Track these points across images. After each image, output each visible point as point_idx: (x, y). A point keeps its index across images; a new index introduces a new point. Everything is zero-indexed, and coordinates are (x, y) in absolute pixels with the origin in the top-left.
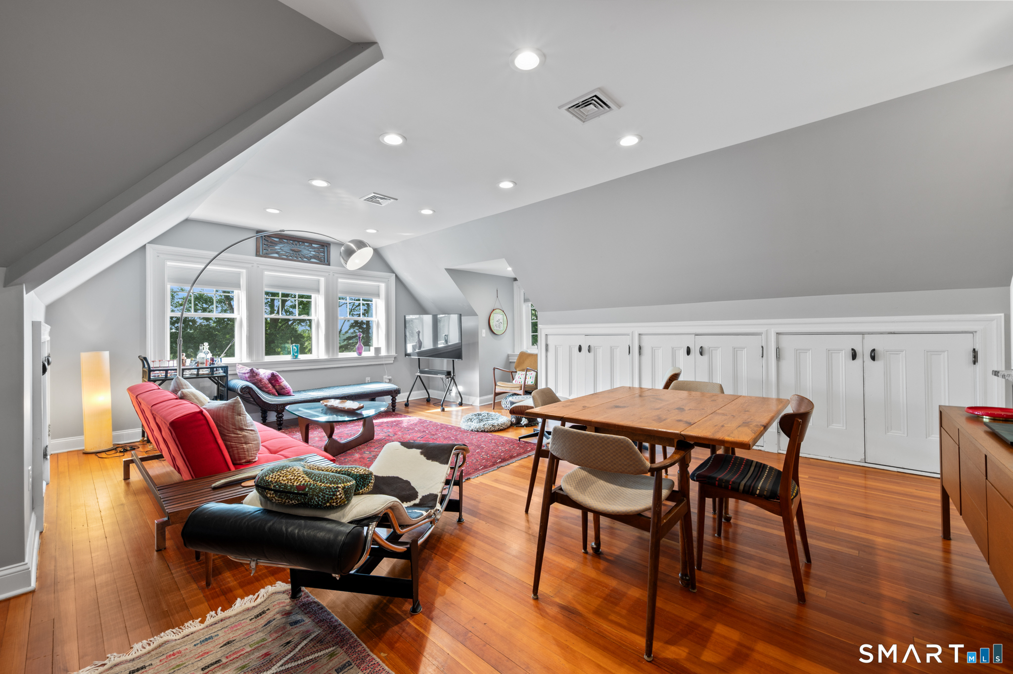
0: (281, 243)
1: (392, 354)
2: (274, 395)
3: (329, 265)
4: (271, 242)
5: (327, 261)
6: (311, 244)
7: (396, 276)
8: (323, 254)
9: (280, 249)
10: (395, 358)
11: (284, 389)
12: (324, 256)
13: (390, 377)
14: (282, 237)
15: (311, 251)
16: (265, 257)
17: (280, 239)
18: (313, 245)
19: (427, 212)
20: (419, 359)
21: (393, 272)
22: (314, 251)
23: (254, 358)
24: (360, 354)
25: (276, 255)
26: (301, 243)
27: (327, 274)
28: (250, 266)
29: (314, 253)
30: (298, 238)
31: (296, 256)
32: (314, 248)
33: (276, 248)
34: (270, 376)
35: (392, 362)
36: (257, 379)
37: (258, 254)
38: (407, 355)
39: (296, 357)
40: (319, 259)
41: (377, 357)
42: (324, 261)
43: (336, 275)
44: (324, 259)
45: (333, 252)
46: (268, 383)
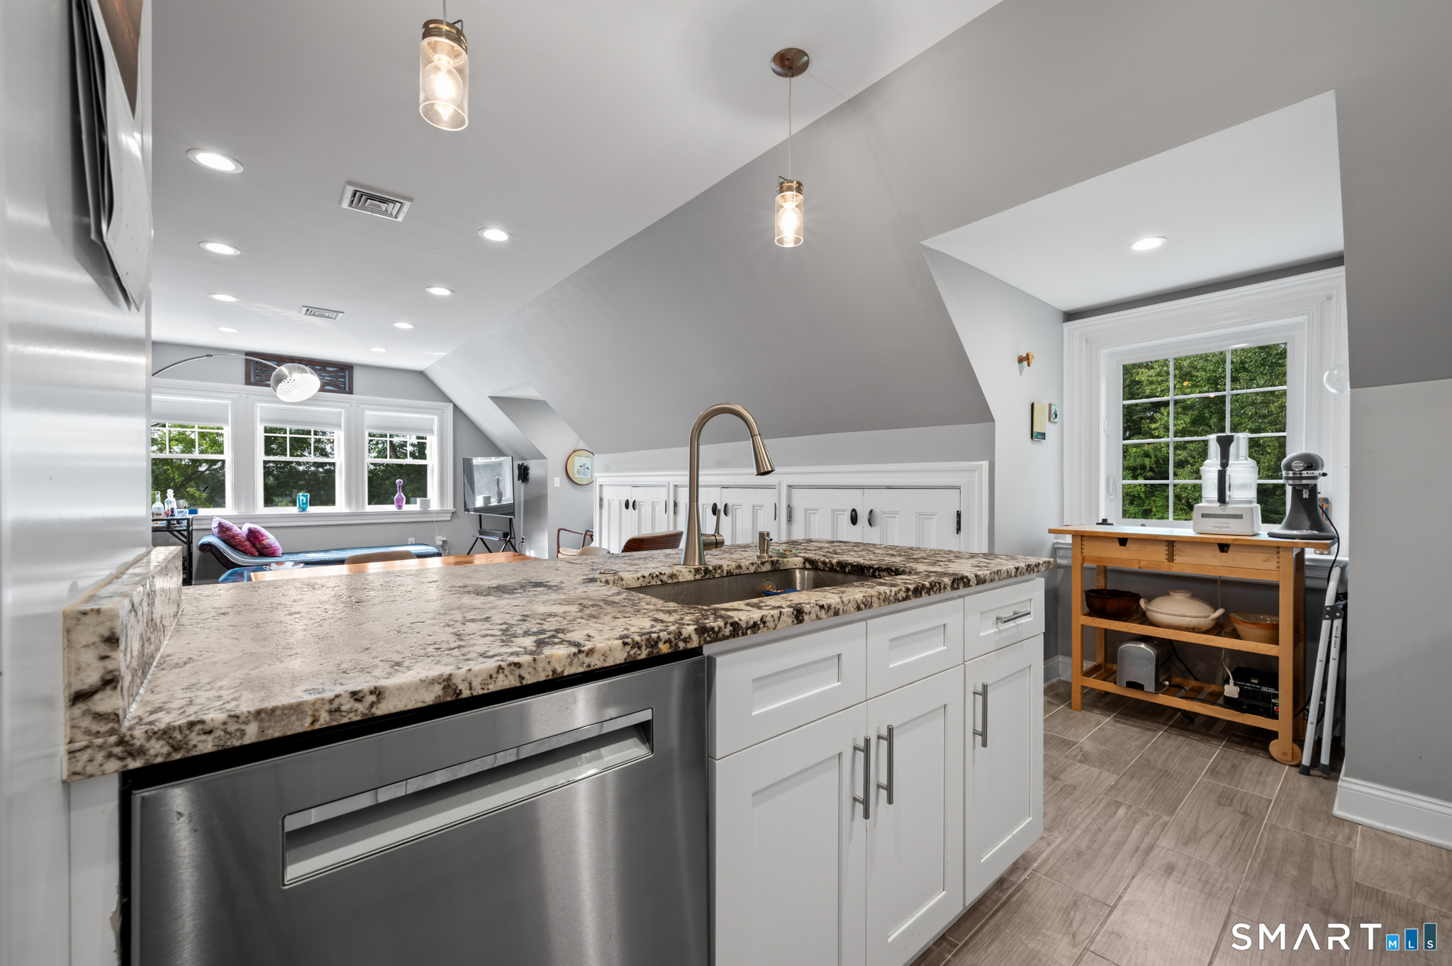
1: (449, 509)
2: (253, 555)
3: (351, 392)
4: (266, 366)
5: (349, 388)
6: (324, 367)
7: (455, 406)
8: (343, 380)
10: (453, 513)
11: (267, 548)
12: (345, 382)
13: (445, 539)
15: (324, 376)
16: (258, 385)
18: (328, 369)
20: (480, 516)
21: (451, 401)
22: (329, 376)
24: (400, 507)
27: (348, 405)
28: (236, 396)
29: (329, 378)
32: (329, 372)
34: (247, 532)
35: (449, 518)
36: (228, 535)
37: (248, 381)
38: (467, 510)
39: (303, 510)
40: (336, 386)
41: (425, 511)
42: (345, 388)
43: (361, 406)
44: (345, 386)
45: (359, 378)
46: (245, 541)
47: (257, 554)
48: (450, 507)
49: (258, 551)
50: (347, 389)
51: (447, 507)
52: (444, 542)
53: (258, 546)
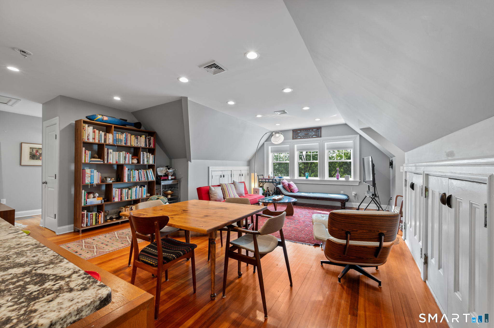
0: (300, 132)
1: (358, 180)
3: (321, 137)
4: (297, 133)
6: (312, 130)
7: (360, 136)
9: (301, 135)
10: (359, 182)
12: (319, 134)
13: (356, 193)
14: (301, 130)
15: (312, 133)
16: (295, 139)
17: (300, 131)
19: (306, 108)
21: (358, 134)
23: (291, 178)
24: (338, 179)
25: (299, 138)
26: (308, 130)
27: (320, 141)
28: (290, 143)
29: (314, 133)
30: (307, 129)
31: (307, 136)
32: (314, 131)
33: (299, 135)
35: (358, 185)
37: (293, 139)
38: (364, 181)
39: (307, 178)
40: (316, 135)
41: (347, 181)
42: (319, 136)
43: (324, 141)
44: (319, 135)
45: (323, 131)
46: (287, 187)
47: (290, 191)
48: (358, 179)
49: (291, 191)
50: (320, 136)
51: (357, 180)
52: (356, 195)
53: (290, 189)
